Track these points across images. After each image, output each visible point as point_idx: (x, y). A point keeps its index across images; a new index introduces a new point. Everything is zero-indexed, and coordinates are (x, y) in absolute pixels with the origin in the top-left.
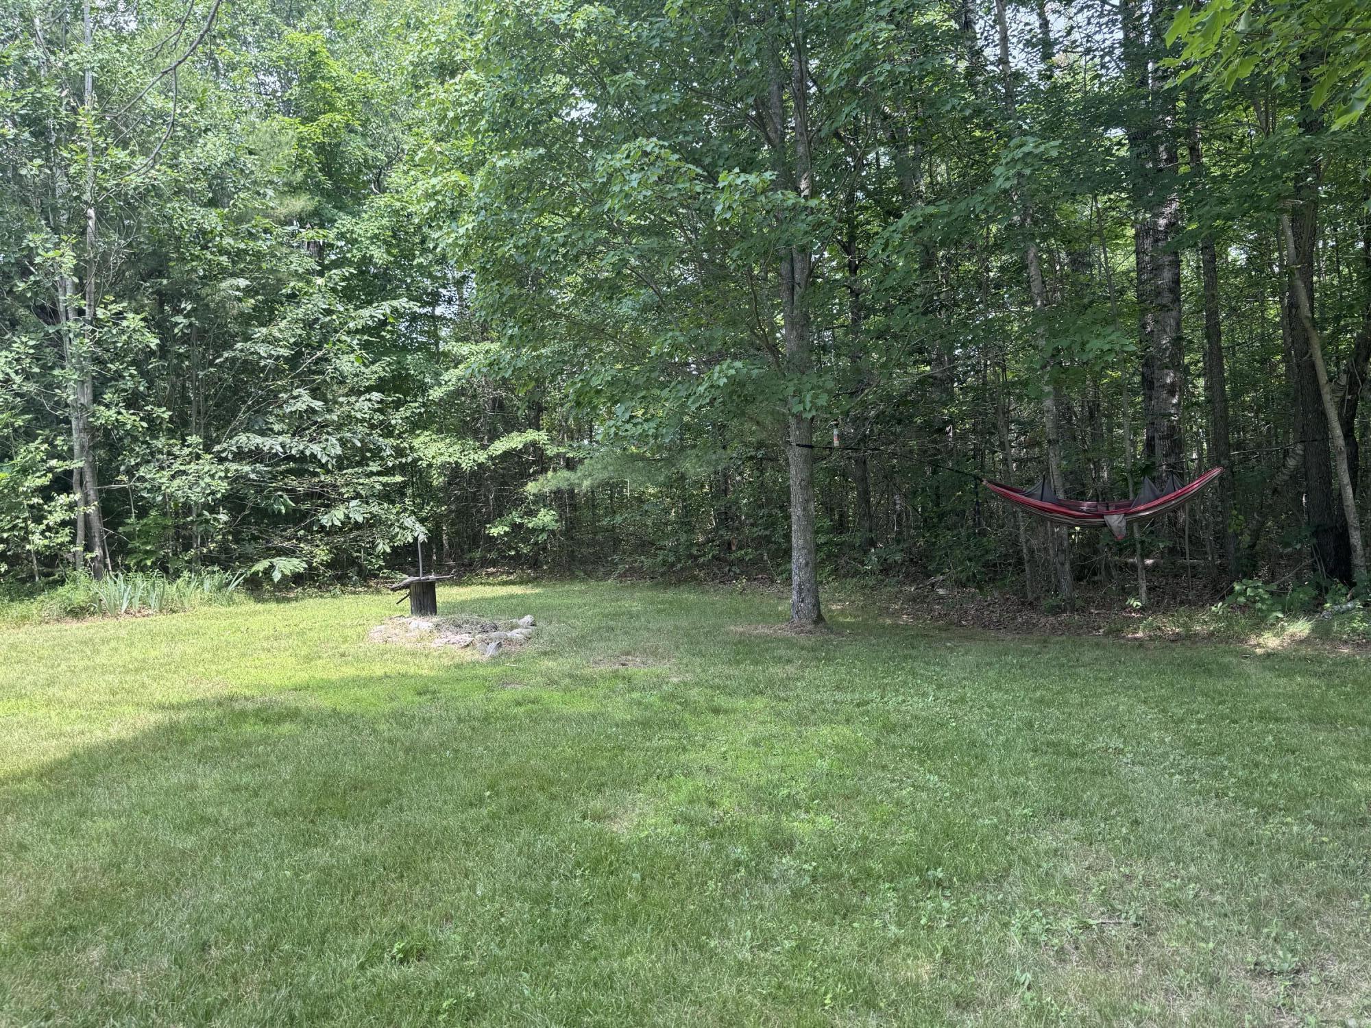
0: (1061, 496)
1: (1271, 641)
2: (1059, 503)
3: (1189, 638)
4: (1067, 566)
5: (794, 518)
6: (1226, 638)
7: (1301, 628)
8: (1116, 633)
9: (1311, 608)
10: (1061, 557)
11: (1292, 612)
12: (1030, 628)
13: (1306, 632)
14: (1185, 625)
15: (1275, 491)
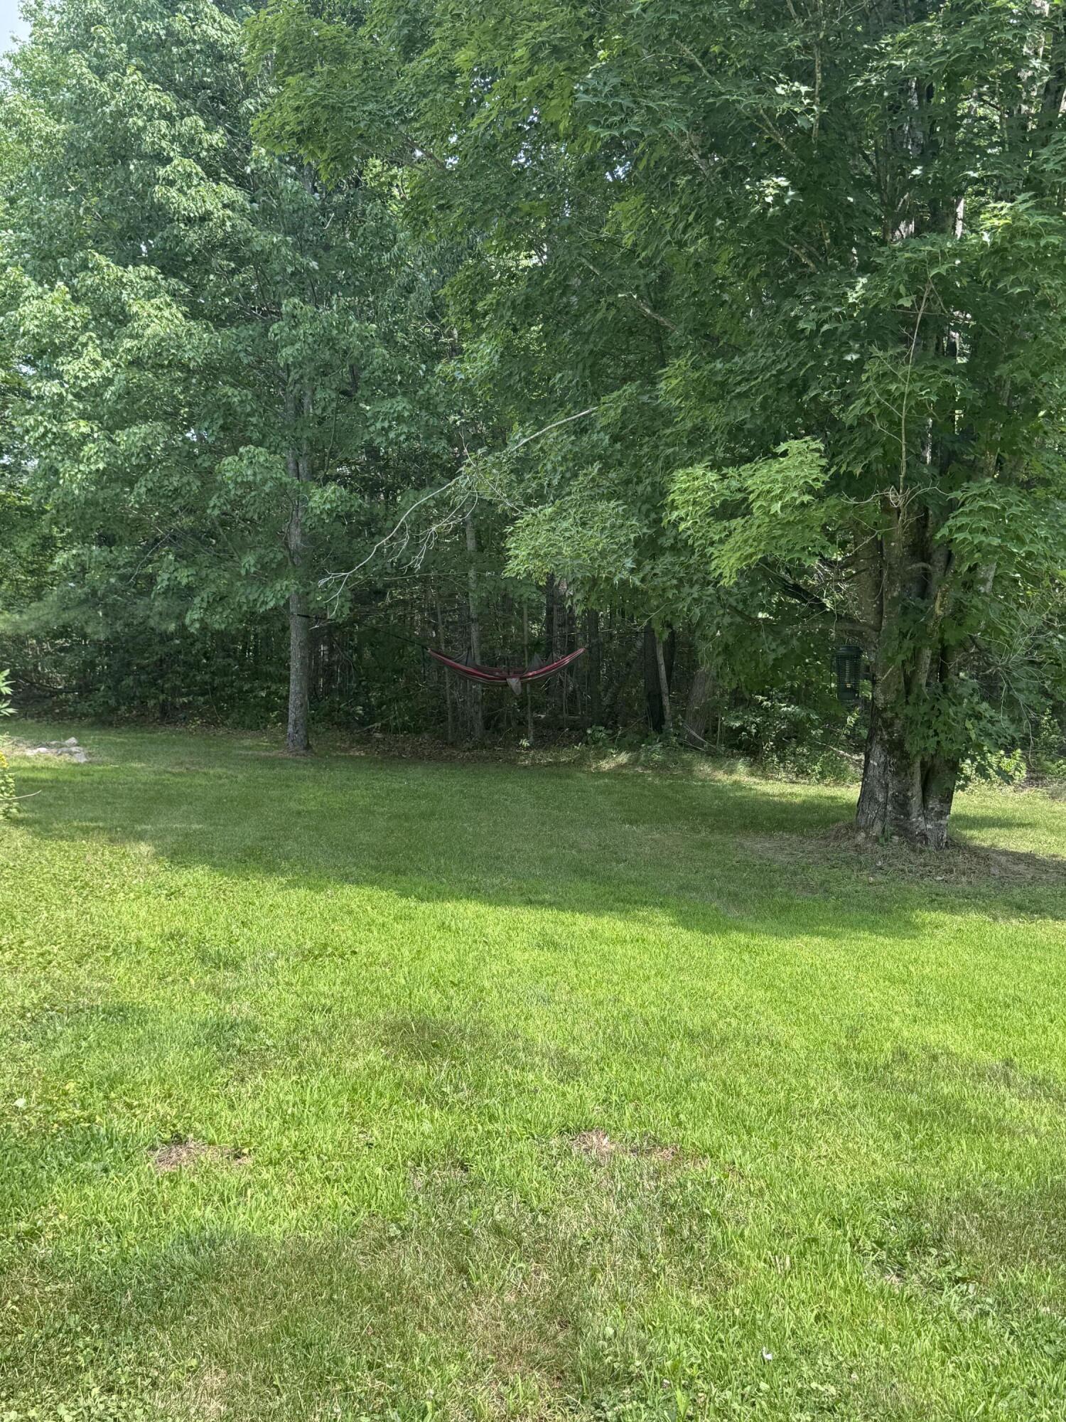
0: (478, 662)
1: (606, 765)
2: (477, 668)
3: (557, 764)
4: (480, 715)
5: (293, 670)
6: (579, 762)
7: (623, 758)
8: (513, 763)
9: (632, 747)
10: (476, 707)
11: (620, 749)
12: (450, 759)
13: (625, 760)
14: (556, 757)
15: (628, 664)
